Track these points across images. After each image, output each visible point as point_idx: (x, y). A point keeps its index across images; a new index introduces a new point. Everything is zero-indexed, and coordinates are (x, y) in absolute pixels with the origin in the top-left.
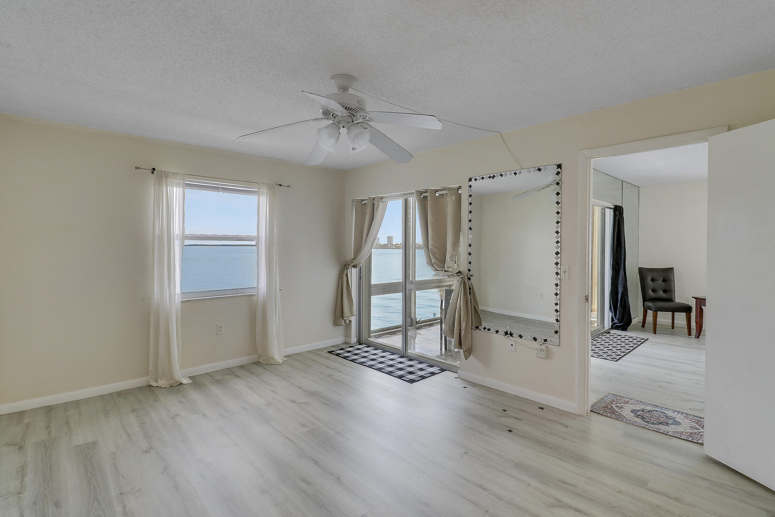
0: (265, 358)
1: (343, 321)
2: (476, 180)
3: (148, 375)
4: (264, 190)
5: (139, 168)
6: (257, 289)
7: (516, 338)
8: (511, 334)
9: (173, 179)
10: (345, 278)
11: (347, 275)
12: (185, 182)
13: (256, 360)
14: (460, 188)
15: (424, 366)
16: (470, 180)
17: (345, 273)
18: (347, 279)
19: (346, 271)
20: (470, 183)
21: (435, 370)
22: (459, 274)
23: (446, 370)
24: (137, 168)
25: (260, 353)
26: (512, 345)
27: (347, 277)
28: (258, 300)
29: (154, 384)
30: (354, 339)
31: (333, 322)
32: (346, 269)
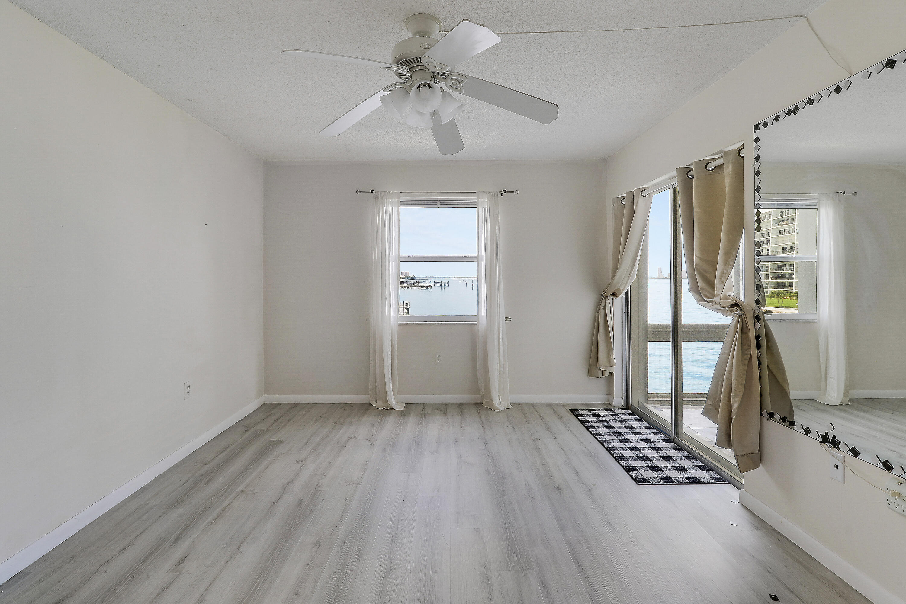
0: (488, 401)
1: (600, 372)
2: (765, 125)
3: (368, 394)
4: (485, 200)
5: (360, 192)
6: (478, 318)
7: (842, 454)
8: (835, 444)
9: (389, 199)
10: (602, 311)
11: (605, 308)
12: (401, 201)
13: (479, 402)
14: (741, 149)
15: (693, 465)
16: (757, 127)
17: (603, 305)
18: (605, 312)
19: (604, 300)
20: (758, 133)
21: (706, 476)
22: (735, 308)
23: (729, 483)
24: (359, 192)
25: (482, 393)
26: (837, 467)
27: (605, 311)
28: (478, 329)
29: (373, 404)
30: (618, 400)
31: (587, 372)
32: (604, 298)
